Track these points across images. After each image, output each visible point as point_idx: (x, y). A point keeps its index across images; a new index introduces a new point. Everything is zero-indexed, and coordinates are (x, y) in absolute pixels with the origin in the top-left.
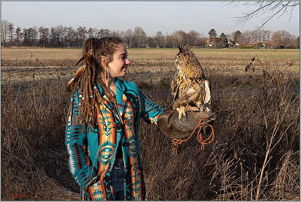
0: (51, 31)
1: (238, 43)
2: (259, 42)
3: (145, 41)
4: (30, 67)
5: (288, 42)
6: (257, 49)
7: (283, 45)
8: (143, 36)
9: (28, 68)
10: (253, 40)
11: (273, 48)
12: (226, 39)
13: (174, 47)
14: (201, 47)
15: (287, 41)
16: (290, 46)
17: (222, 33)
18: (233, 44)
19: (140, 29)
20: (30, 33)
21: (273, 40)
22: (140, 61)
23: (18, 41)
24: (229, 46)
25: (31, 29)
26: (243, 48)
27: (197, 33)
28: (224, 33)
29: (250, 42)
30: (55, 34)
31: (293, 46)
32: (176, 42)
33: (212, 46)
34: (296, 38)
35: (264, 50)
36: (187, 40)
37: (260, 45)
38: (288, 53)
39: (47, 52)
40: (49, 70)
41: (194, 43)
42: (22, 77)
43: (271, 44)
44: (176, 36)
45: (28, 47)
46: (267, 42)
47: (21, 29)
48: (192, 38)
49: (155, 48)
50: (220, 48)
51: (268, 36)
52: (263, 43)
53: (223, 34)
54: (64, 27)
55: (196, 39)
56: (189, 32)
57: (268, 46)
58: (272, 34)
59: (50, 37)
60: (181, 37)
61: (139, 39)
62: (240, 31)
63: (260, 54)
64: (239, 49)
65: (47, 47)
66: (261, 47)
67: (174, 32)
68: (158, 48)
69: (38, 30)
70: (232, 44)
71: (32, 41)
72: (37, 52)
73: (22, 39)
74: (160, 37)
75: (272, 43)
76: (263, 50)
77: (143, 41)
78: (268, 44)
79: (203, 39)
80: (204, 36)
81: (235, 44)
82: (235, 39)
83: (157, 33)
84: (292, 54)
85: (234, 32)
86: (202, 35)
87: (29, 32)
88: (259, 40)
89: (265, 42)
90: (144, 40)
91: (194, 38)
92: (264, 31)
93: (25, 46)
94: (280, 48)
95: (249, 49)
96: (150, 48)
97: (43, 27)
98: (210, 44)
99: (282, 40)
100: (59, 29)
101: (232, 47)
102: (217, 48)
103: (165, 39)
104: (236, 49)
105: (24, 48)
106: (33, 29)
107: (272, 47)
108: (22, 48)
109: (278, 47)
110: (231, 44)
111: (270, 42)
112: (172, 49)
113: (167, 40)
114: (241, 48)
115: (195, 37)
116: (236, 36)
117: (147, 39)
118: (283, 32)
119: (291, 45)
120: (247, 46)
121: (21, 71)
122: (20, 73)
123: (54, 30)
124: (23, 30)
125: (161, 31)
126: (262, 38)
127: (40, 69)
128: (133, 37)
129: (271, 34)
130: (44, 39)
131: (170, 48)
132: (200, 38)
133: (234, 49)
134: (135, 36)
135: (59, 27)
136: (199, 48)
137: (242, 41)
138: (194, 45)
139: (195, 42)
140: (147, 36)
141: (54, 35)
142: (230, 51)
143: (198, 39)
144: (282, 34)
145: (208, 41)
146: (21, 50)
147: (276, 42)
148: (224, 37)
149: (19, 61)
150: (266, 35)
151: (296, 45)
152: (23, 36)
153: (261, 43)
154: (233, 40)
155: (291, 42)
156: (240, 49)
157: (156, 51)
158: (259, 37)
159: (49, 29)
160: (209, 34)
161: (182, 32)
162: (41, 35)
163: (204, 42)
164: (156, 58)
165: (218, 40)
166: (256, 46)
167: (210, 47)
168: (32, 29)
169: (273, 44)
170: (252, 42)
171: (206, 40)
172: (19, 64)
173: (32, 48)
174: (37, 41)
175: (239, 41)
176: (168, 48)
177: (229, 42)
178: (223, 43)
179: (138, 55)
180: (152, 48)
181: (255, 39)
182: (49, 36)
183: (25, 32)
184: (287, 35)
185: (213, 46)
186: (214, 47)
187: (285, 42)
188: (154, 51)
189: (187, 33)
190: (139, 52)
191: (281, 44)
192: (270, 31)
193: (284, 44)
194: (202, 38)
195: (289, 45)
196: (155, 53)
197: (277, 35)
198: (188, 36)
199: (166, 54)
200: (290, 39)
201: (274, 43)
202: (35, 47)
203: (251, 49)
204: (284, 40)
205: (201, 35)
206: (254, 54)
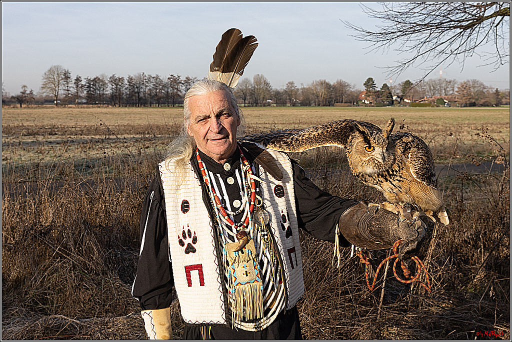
0: (128, 82)
1: (408, 98)
2: (439, 96)
3: (269, 96)
4: (97, 137)
5: (482, 97)
6: (436, 108)
7: (474, 101)
8: (266, 89)
9: (93, 138)
10: (430, 94)
11: (459, 106)
12: (390, 93)
13: (313, 105)
14: (354, 104)
15: (481, 94)
16: (484, 103)
17: (384, 83)
18: (401, 100)
19: (262, 77)
20: (95, 85)
21: (460, 94)
22: (260, 126)
23: (77, 96)
24: (394, 103)
25: (97, 79)
26: (416, 107)
27: (347, 84)
28: (387, 84)
29: (425, 97)
30: (134, 87)
31: (490, 103)
32: (316, 97)
33: (368, 103)
34: (494, 90)
35: (447, 108)
36: (332, 94)
37: (441, 102)
38: (481, 114)
39: (121, 113)
40: (125, 140)
41: (342, 99)
42: (85, 152)
43: (456, 99)
44: (316, 88)
45: (93, 106)
46: (451, 96)
47: (82, 79)
48: (339, 91)
49: (284, 106)
50: (382, 106)
51: (452, 89)
52: (445, 98)
53: (385, 85)
54: (147, 76)
55: (345, 92)
56: (335, 82)
57: (452, 103)
58: (458, 85)
59: (126, 91)
60: (323, 90)
61: (260, 94)
62: (410, 81)
63: (439, 115)
64: (409, 108)
65: (121, 106)
66: (441, 104)
67: (312, 82)
68: (288, 106)
69: (109, 79)
70: (399, 100)
71: (99, 96)
72: (107, 114)
73: (83, 94)
74: (292, 90)
75: (458, 98)
76: (444, 108)
77: (267, 96)
78: (452, 100)
79: (356, 93)
80: (357, 88)
81: (404, 100)
82: (404, 93)
83: (287, 84)
84: (486, 114)
85: (402, 83)
86: (354, 87)
87: (95, 82)
88: (439, 94)
89: (448, 97)
90: (268, 94)
91: (342, 91)
92: (447, 80)
93: (89, 104)
94: (470, 106)
95: (423, 107)
96: (277, 106)
97: (115, 75)
98: (366, 101)
99: (472, 93)
100: (141, 79)
101: (398, 105)
102: (376, 107)
103: (299, 94)
104: (405, 107)
105: (87, 108)
106: (101, 78)
107: (457, 105)
108: (84, 107)
109: (466, 104)
110: (397, 100)
111: (455, 97)
112: (311, 108)
113: (303, 95)
114: (413, 106)
115: (344, 90)
116: (405, 87)
117: (272, 93)
118: (474, 82)
119: (486, 102)
120: (422, 103)
121: (83, 143)
122: (82, 146)
123: (133, 80)
124: (85, 80)
125: (293, 81)
126: (444, 91)
127: (110, 139)
128: (252, 90)
129: (456, 85)
130: (117, 94)
131: (306, 106)
132: (351, 92)
133: (402, 108)
134: (254, 89)
135: (140, 75)
136: (351, 106)
137: (413, 96)
138: (342, 102)
139: (344, 97)
140: (273, 88)
141: (132, 87)
142: (396, 111)
143: (349, 93)
144: (473, 84)
145: (363, 96)
146: (82, 110)
147: (464, 96)
148: (387, 90)
149: (80, 128)
150: (449, 87)
151: (493, 101)
152: (85, 90)
153: (441, 98)
154: (400, 95)
155: (486, 97)
156: (412, 108)
157: (286, 111)
158: (438, 89)
159: (125, 79)
160: (364, 85)
161: (325, 82)
162: (112, 88)
163: (357, 97)
164: (284, 122)
165: (378, 94)
166: (435, 102)
167: (366, 105)
168: (99, 79)
169: (459, 100)
170: (429, 97)
171: (360, 93)
172: (80, 132)
173: (99, 107)
174: (107, 97)
175: (409, 96)
176: (304, 106)
177: (394, 98)
178: (386, 98)
179: (259, 117)
180: (280, 106)
181: (432, 92)
182: (126, 89)
183: (88, 83)
184: (479, 86)
185: (370, 103)
186: (372, 104)
187: (477, 97)
188: (283, 110)
189: (332, 84)
190: (261, 112)
191: (471, 100)
192: (454, 80)
193: (476, 99)
194: (354, 91)
195: (483, 101)
196: (285, 114)
197: (465, 87)
198: (333, 88)
199: (300, 115)
200: (484, 93)
201: (461, 99)
202: (104, 106)
203: (428, 108)
204: (476, 94)
205: (352, 87)
206: (431, 115)
